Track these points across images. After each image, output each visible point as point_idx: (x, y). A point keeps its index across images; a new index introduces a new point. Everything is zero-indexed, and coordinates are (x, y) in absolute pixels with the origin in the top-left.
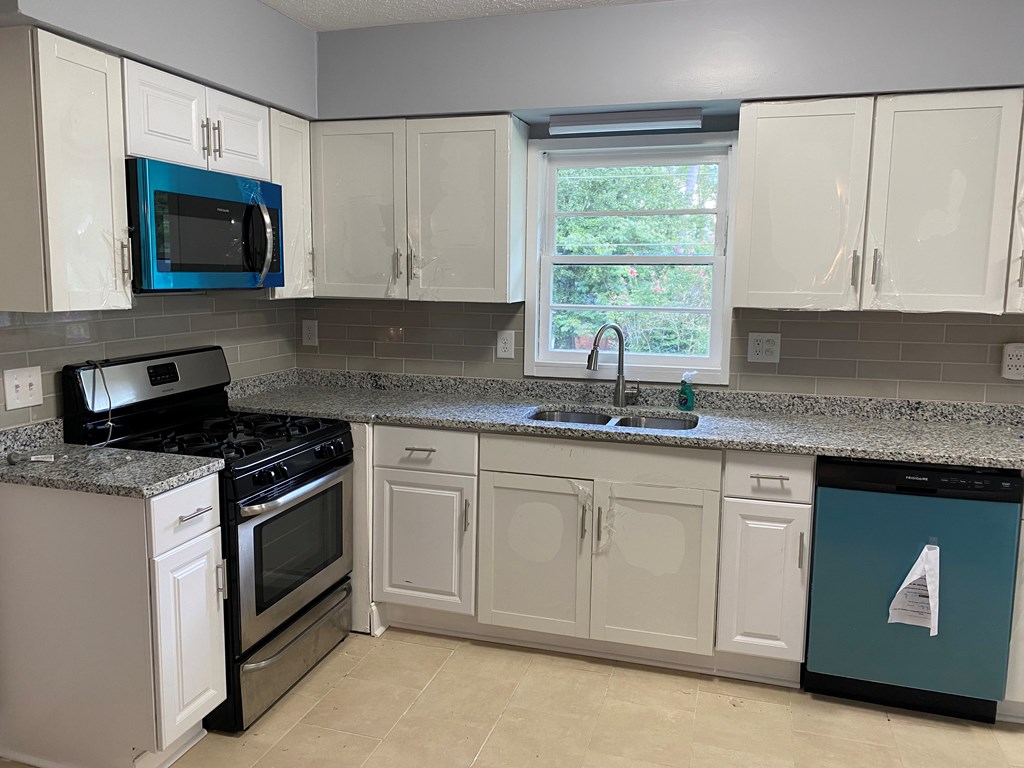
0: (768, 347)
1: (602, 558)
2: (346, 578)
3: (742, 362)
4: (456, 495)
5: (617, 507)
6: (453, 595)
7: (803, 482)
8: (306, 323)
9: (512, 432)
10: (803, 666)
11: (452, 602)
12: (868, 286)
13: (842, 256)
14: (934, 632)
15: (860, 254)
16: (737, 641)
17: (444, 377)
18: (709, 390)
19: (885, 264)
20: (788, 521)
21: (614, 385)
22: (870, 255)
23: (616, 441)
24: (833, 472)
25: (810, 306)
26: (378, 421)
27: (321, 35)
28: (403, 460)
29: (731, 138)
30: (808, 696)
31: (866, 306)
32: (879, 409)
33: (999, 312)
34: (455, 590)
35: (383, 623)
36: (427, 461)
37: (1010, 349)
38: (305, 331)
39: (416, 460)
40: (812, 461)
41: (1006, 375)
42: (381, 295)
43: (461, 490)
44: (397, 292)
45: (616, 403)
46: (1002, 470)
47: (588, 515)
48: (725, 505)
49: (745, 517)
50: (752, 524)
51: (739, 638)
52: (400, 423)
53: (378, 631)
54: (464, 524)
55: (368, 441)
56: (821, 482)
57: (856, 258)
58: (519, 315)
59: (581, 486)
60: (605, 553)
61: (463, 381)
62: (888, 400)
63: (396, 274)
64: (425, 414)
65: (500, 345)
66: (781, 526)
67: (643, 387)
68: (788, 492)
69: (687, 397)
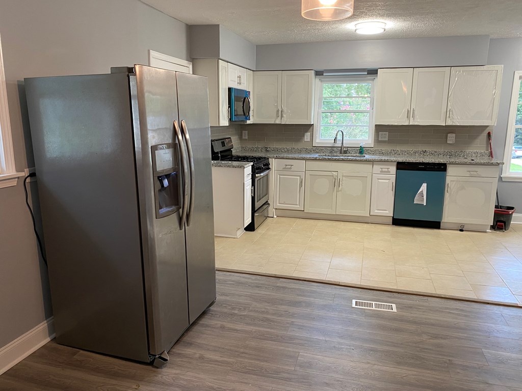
0: (385, 136)
1: (340, 192)
2: (267, 202)
3: (377, 141)
4: (298, 177)
5: (344, 178)
6: (297, 205)
7: (393, 169)
8: (243, 132)
9: (315, 159)
10: (393, 217)
11: (297, 207)
12: (411, 119)
13: (405, 111)
14: (425, 204)
15: (409, 110)
16: (376, 212)
17: (288, 147)
18: (368, 149)
19: (416, 113)
20: (390, 180)
21: (340, 148)
22: (412, 110)
23: (344, 160)
24: (401, 166)
25: (396, 124)
26: (277, 158)
27: (257, 46)
28: (283, 169)
29: (375, 76)
30: (394, 226)
31: (411, 124)
32: (415, 153)
33: (444, 125)
34: (298, 204)
35: (276, 215)
36: (290, 168)
37: (449, 135)
38: (243, 134)
39: (287, 168)
40: (396, 163)
41: (448, 142)
42: (273, 123)
43: (300, 176)
44: (278, 122)
45: (341, 153)
46: (441, 163)
47: (336, 180)
48: (373, 176)
49: (378, 179)
50: (380, 181)
51: (377, 211)
52: (283, 158)
53: (275, 217)
54: (301, 186)
55: (274, 163)
56: (398, 169)
57: (408, 111)
58: (312, 128)
59: (334, 173)
60: (341, 191)
61: (294, 149)
62: (417, 150)
63: (278, 117)
64: (290, 156)
65: (305, 137)
66: (387, 181)
67: (349, 148)
68: (389, 172)
69: (361, 150)
